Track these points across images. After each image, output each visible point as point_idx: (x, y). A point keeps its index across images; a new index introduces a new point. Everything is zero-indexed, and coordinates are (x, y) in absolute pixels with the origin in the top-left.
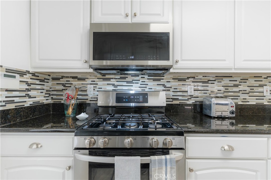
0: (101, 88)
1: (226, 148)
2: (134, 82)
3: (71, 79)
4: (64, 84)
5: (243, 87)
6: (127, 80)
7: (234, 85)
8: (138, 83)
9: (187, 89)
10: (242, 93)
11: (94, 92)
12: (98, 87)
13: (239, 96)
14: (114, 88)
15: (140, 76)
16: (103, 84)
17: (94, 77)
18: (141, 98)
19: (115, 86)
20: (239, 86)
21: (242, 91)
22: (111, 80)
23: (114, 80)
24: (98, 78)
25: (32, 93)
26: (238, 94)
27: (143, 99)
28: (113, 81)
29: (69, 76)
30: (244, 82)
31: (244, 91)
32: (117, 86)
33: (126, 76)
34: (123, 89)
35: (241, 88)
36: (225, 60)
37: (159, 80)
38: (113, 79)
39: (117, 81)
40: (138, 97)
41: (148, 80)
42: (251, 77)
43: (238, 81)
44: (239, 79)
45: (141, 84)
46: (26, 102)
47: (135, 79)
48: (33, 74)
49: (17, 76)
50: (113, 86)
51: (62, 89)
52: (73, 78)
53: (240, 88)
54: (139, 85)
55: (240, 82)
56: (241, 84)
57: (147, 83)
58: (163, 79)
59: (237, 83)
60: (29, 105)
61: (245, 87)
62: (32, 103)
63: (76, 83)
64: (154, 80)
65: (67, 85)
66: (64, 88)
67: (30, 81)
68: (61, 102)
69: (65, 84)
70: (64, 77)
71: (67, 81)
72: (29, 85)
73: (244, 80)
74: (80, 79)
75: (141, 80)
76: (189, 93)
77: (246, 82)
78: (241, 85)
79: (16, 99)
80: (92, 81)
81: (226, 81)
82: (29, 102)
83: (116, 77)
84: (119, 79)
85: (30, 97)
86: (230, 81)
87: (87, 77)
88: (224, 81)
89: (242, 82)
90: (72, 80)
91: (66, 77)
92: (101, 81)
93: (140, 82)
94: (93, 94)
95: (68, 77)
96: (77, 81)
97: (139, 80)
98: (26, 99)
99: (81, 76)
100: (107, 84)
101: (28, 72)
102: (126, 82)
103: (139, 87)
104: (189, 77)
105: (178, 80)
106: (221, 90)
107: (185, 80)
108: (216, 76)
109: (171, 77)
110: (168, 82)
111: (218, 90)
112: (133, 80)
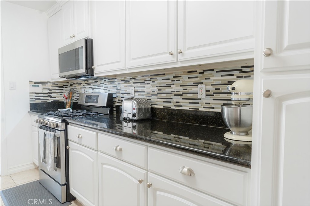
0: (87, 91)
5: (176, 86)
7: (166, 84)
8: (103, 86)
10: (175, 95)
13: (172, 99)
14: (92, 91)
20: (172, 86)
21: (174, 92)
24: (86, 83)
25: (52, 95)
26: (171, 96)
27: (96, 100)
28: (92, 85)
30: (177, 81)
31: (177, 91)
32: (94, 89)
35: (174, 88)
36: (120, 62)
37: (113, 83)
40: (94, 98)
42: (184, 73)
43: (171, 79)
44: (171, 77)
46: (48, 100)
48: (54, 83)
49: (40, 85)
50: (92, 89)
53: (172, 88)
54: (103, 88)
55: (172, 81)
56: (173, 82)
59: (169, 82)
60: (51, 102)
61: (179, 86)
62: (53, 101)
67: (51, 87)
71: (75, 86)
72: (50, 90)
73: (177, 78)
77: (179, 80)
78: (173, 84)
79: (42, 98)
81: (159, 81)
82: (50, 100)
84: (94, 83)
85: (51, 97)
86: (163, 79)
88: (157, 80)
89: (174, 81)
96: (78, 86)
98: (49, 98)
101: (50, 82)
102: (97, 86)
103: (104, 90)
104: (131, 77)
105: (125, 82)
106: (155, 92)
107: (129, 82)
108: (151, 75)
109: (120, 80)
110: (119, 84)
111: (153, 92)
112: (100, 84)
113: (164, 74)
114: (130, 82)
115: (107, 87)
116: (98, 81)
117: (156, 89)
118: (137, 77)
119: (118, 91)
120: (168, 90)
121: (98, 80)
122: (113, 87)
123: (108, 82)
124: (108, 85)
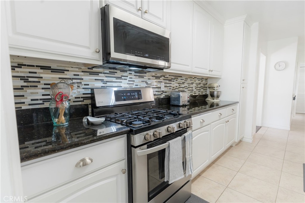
0: (88, 85)
1: (202, 121)
2: (123, 78)
3: (38, 70)
4: (24, 77)
6: (116, 75)
7: (182, 83)
8: (126, 79)
9: (160, 85)
11: (79, 90)
12: (83, 83)
14: (104, 85)
15: (128, 72)
16: (90, 79)
17: (77, 69)
18: (136, 94)
19: (105, 82)
22: (100, 75)
23: (103, 75)
24: (82, 72)
27: (138, 96)
28: (101, 76)
29: (35, 65)
32: (106, 82)
33: (115, 71)
34: (113, 86)
36: (188, 66)
37: (142, 77)
38: (101, 73)
39: (106, 77)
40: (134, 94)
41: (134, 77)
44: (184, 78)
45: (129, 81)
47: (124, 75)
50: (102, 82)
51: (22, 86)
52: (42, 68)
54: (127, 81)
56: (185, 82)
57: (134, 80)
58: (145, 76)
59: (183, 81)
61: (187, 84)
63: (48, 77)
64: (140, 77)
65: (30, 79)
66: (25, 84)
68: (21, 108)
69: (27, 77)
70: (25, 65)
71: (30, 72)
73: (186, 79)
74: (54, 71)
75: (129, 77)
76: (162, 89)
77: (187, 81)
80: (74, 75)
83: (105, 72)
84: (108, 74)
86: (181, 79)
87: (67, 69)
88: (178, 79)
90: (42, 71)
91: (28, 66)
92: (87, 76)
93: (128, 79)
94: (78, 92)
95: (33, 66)
96: (52, 74)
97: (127, 77)
99: (57, 66)
100: (95, 80)
102: (115, 78)
103: (128, 84)
104: (161, 75)
105: (156, 78)
106: (177, 87)
107: (159, 78)
108: (175, 76)
109: (151, 75)
110: (149, 79)
111: (176, 87)
112: (122, 76)
113: (182, 77)
114: (161, 78)
115: (134, 81)
116: (116, 73)
117: (178, 85)
118: (166, 75)
119: (148, 85)
120: (183, 86)
121: (118, 72)
122: (142, 81)
123: (135, 75)
124: (134, 78)
